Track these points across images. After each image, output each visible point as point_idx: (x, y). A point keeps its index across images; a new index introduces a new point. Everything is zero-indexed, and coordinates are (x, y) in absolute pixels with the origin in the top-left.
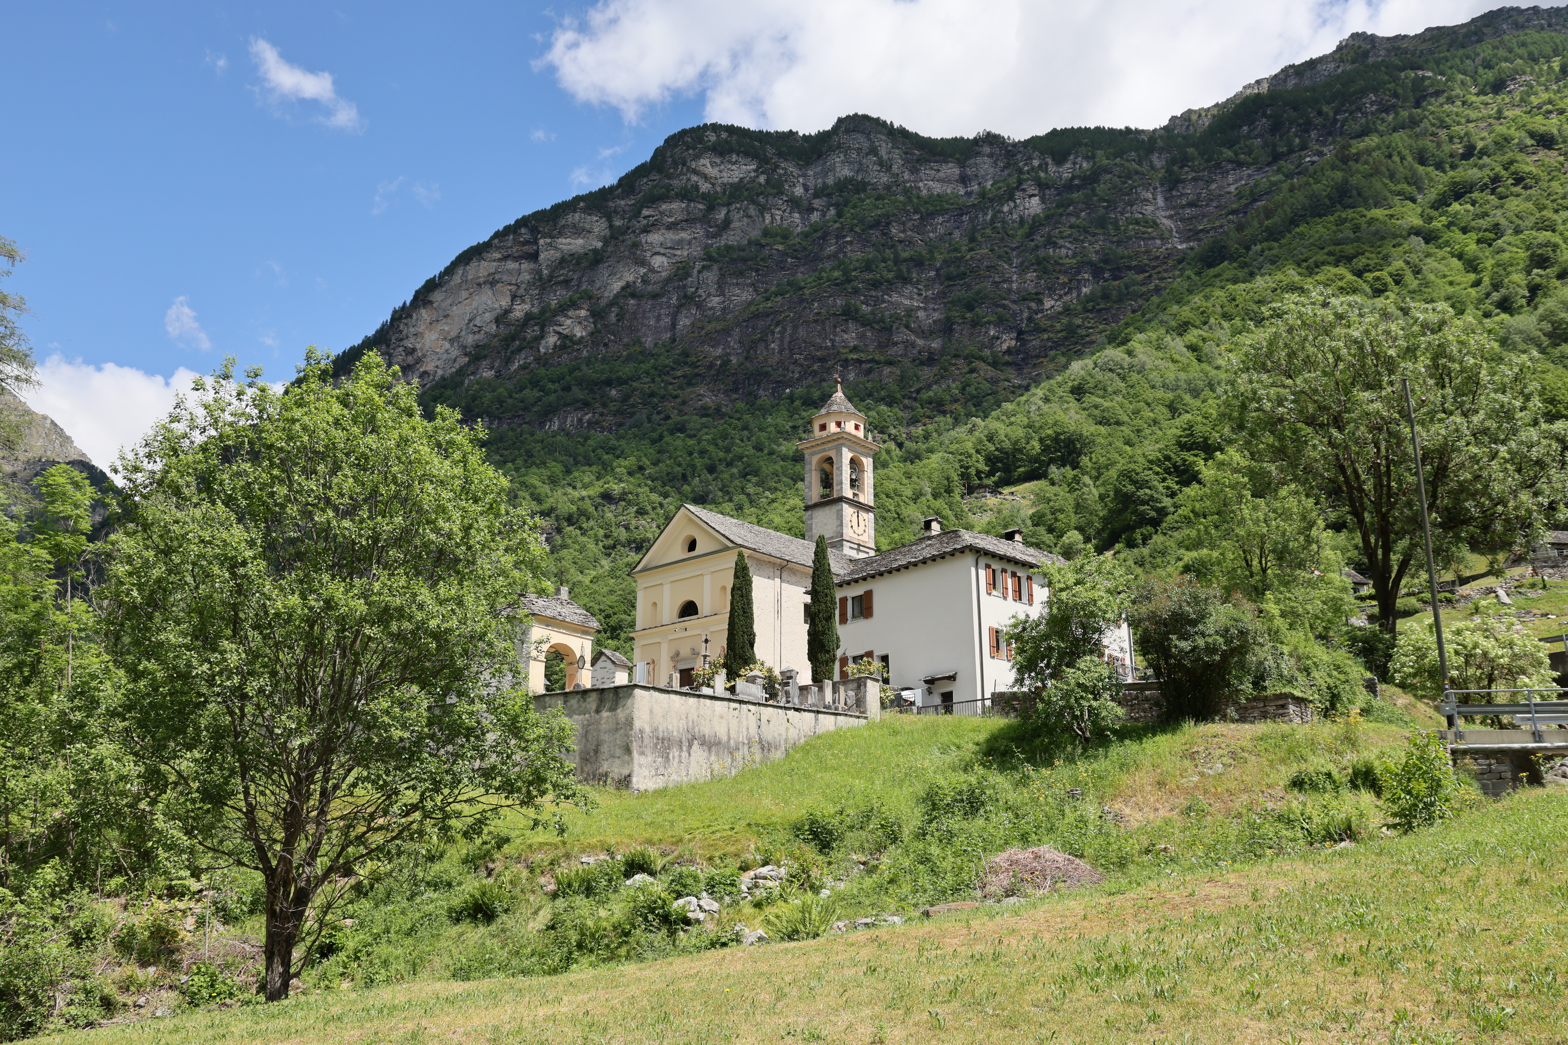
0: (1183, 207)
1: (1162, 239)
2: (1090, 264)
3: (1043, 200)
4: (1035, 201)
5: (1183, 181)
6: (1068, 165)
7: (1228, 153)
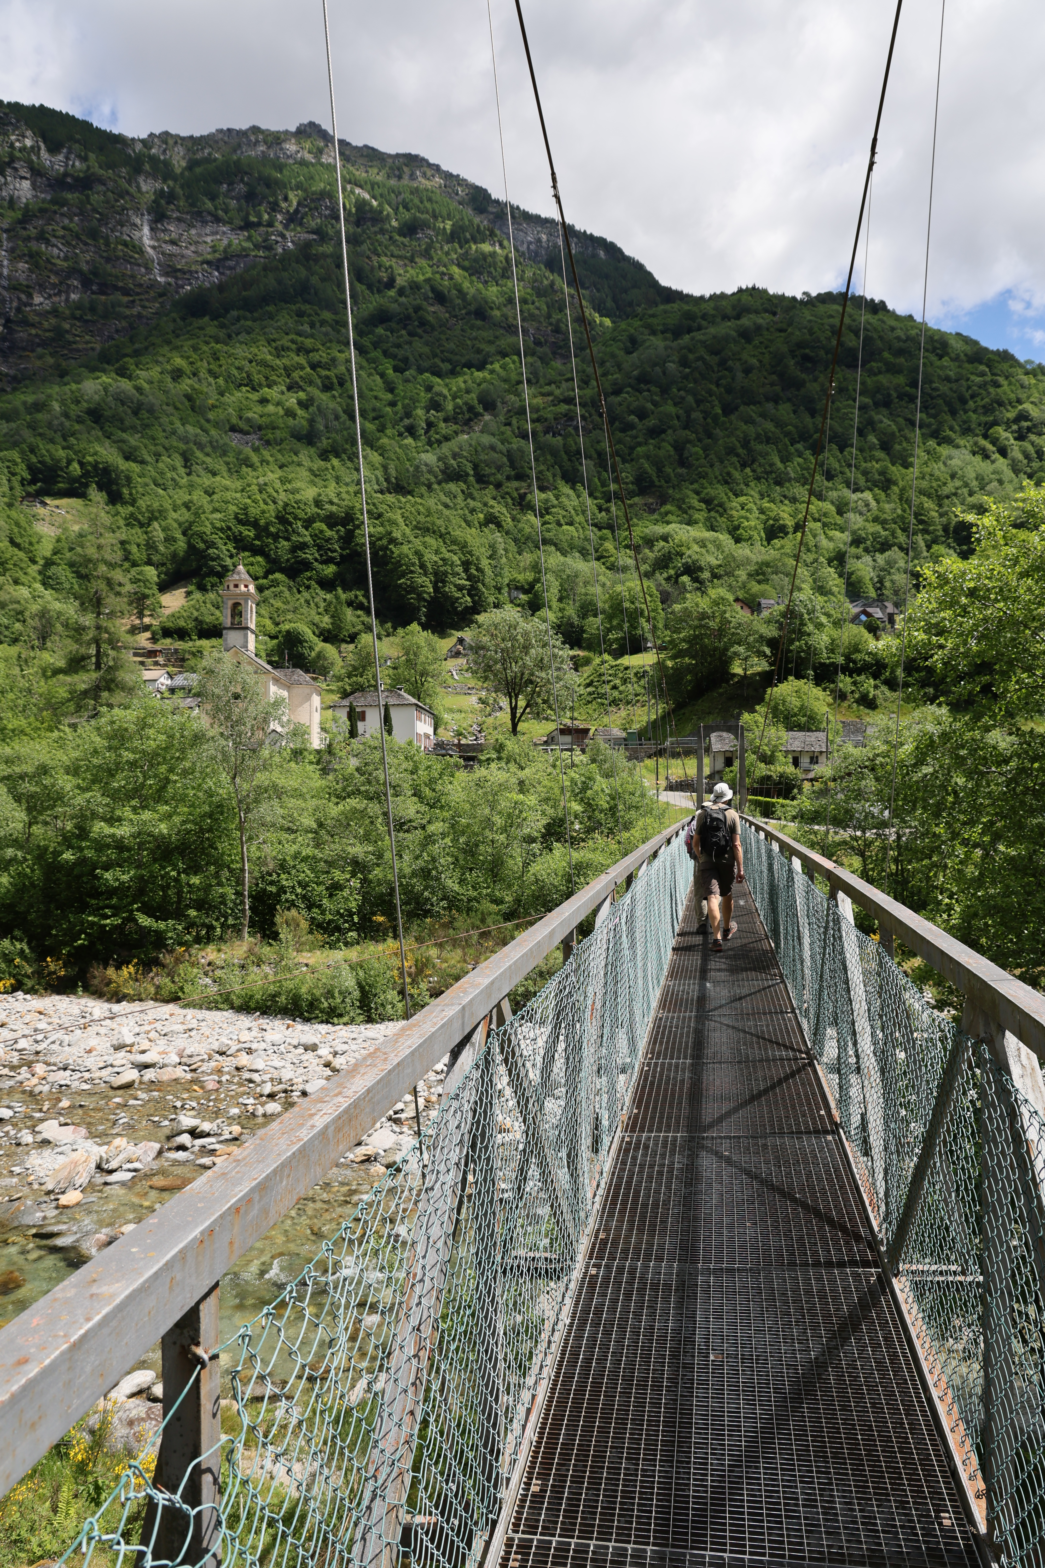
0: (166, 242)
1: (147, 268)
2: (80, 272)
3: (34, 186)
4: (26, 184)
5: (169, 218)
6: (61, 157)
7: (209, 205)
